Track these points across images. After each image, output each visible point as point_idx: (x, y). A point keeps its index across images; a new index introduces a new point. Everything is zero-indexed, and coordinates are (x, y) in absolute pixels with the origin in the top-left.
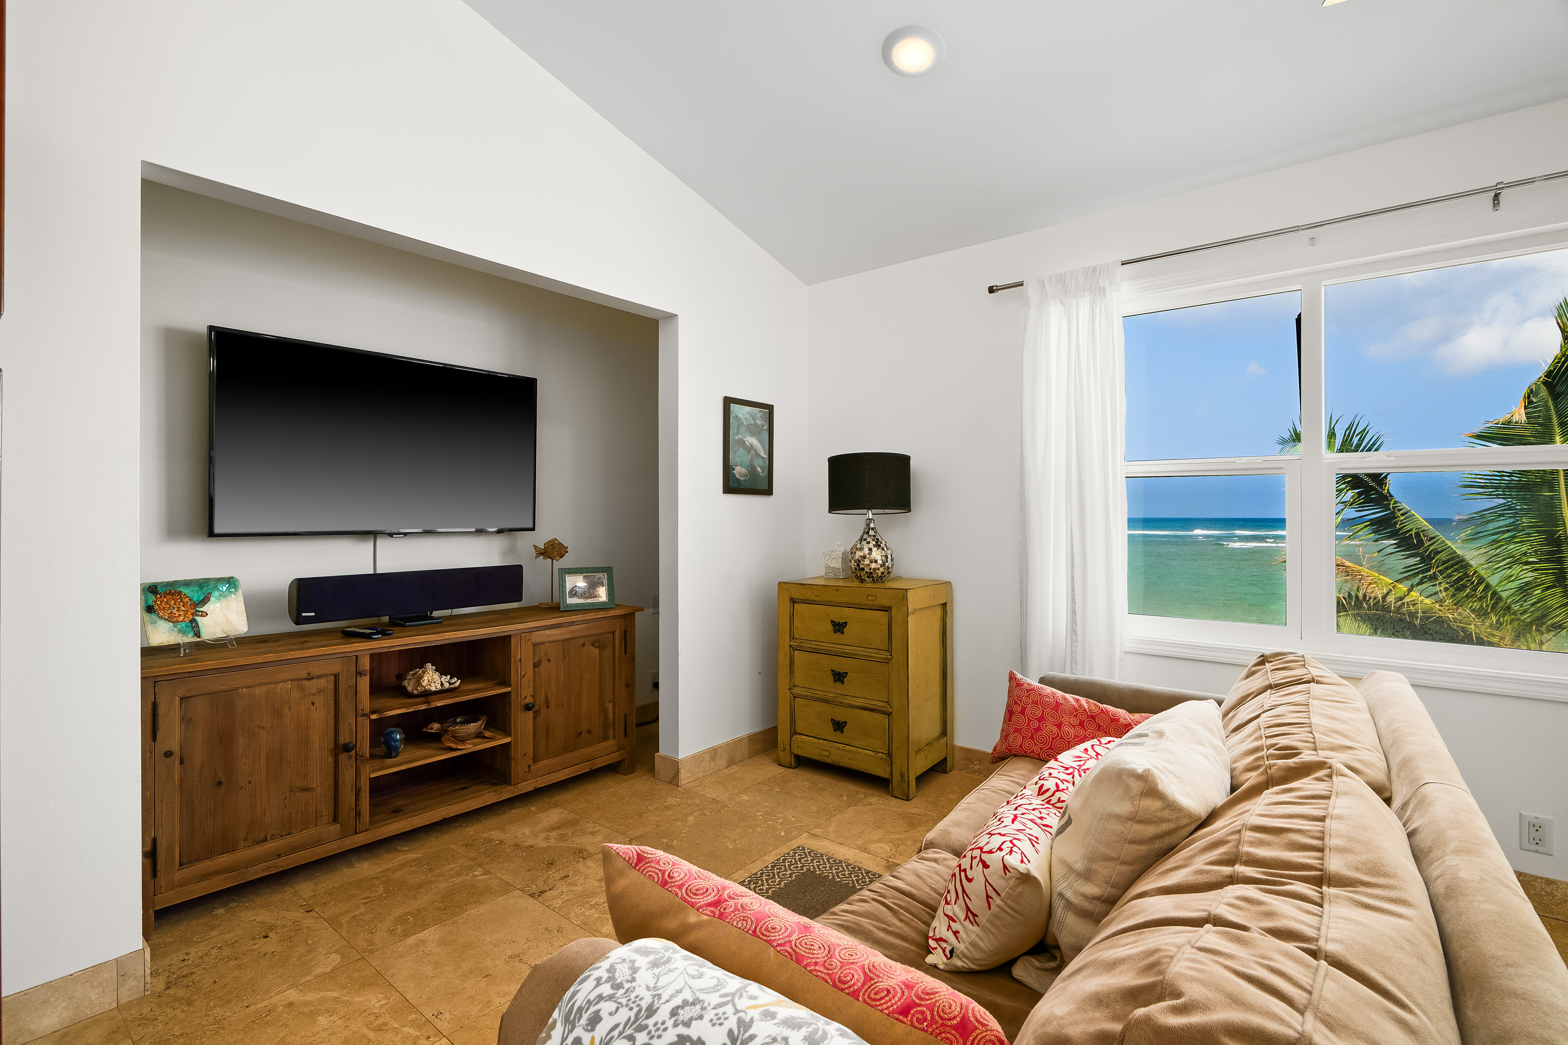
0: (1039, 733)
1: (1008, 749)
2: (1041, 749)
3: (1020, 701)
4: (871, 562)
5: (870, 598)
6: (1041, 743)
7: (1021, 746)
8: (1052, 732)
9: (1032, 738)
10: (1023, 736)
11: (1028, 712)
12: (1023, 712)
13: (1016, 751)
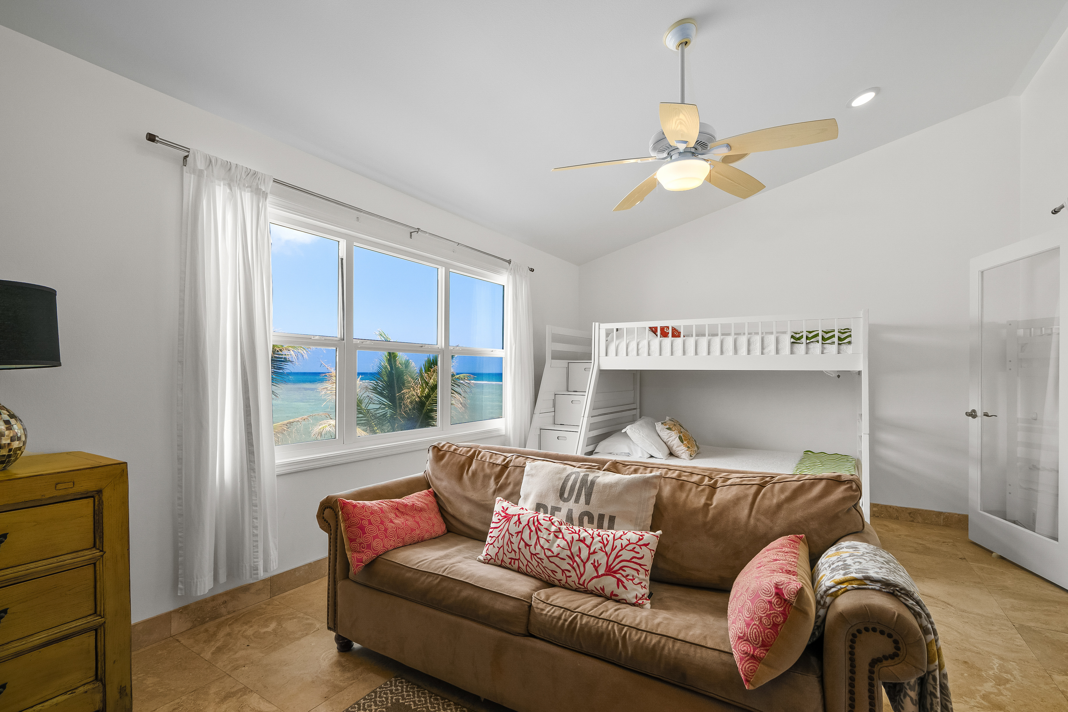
0: (388, 531)
1: (375, 554)
2: (394, 541)
3: (364, 516)
4: (12, 439)
5: (59, 486)
6: (392, 537)
7: (384, 547)
8: (393, 527)
9: (386, 537)
10: (381, 539)
11: (372, 521)
12: (370, 523)
13: (382, 551)
